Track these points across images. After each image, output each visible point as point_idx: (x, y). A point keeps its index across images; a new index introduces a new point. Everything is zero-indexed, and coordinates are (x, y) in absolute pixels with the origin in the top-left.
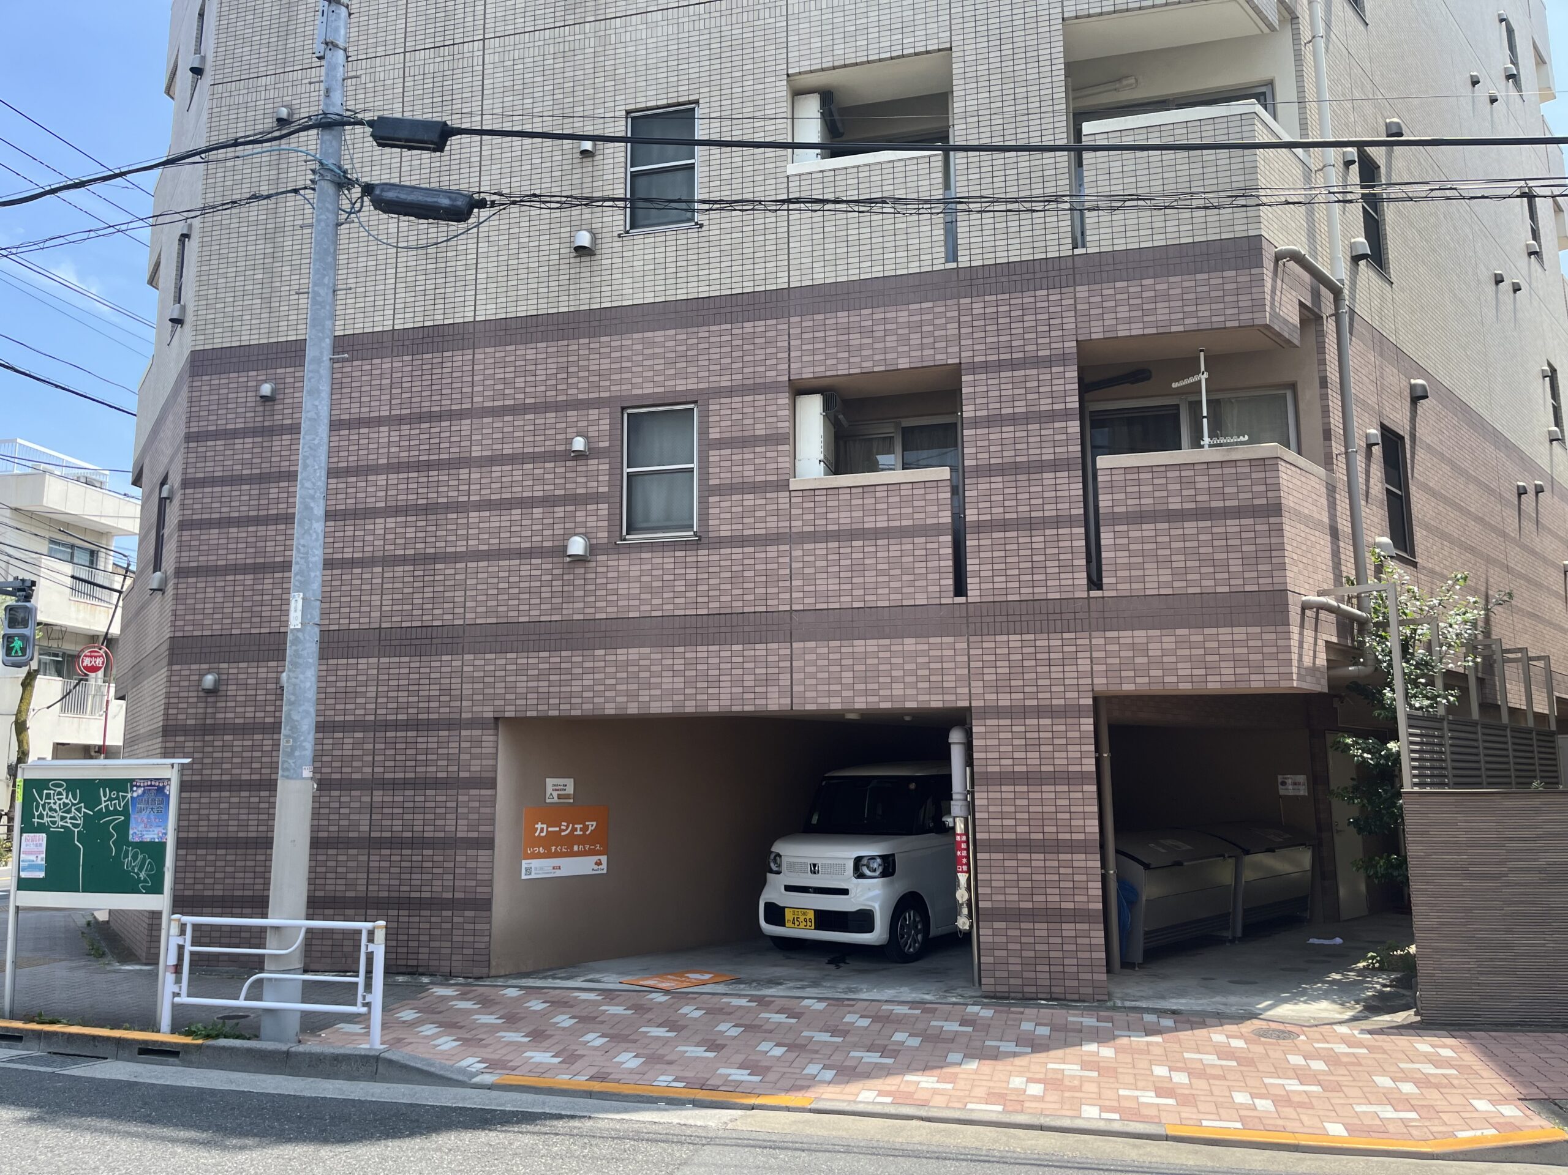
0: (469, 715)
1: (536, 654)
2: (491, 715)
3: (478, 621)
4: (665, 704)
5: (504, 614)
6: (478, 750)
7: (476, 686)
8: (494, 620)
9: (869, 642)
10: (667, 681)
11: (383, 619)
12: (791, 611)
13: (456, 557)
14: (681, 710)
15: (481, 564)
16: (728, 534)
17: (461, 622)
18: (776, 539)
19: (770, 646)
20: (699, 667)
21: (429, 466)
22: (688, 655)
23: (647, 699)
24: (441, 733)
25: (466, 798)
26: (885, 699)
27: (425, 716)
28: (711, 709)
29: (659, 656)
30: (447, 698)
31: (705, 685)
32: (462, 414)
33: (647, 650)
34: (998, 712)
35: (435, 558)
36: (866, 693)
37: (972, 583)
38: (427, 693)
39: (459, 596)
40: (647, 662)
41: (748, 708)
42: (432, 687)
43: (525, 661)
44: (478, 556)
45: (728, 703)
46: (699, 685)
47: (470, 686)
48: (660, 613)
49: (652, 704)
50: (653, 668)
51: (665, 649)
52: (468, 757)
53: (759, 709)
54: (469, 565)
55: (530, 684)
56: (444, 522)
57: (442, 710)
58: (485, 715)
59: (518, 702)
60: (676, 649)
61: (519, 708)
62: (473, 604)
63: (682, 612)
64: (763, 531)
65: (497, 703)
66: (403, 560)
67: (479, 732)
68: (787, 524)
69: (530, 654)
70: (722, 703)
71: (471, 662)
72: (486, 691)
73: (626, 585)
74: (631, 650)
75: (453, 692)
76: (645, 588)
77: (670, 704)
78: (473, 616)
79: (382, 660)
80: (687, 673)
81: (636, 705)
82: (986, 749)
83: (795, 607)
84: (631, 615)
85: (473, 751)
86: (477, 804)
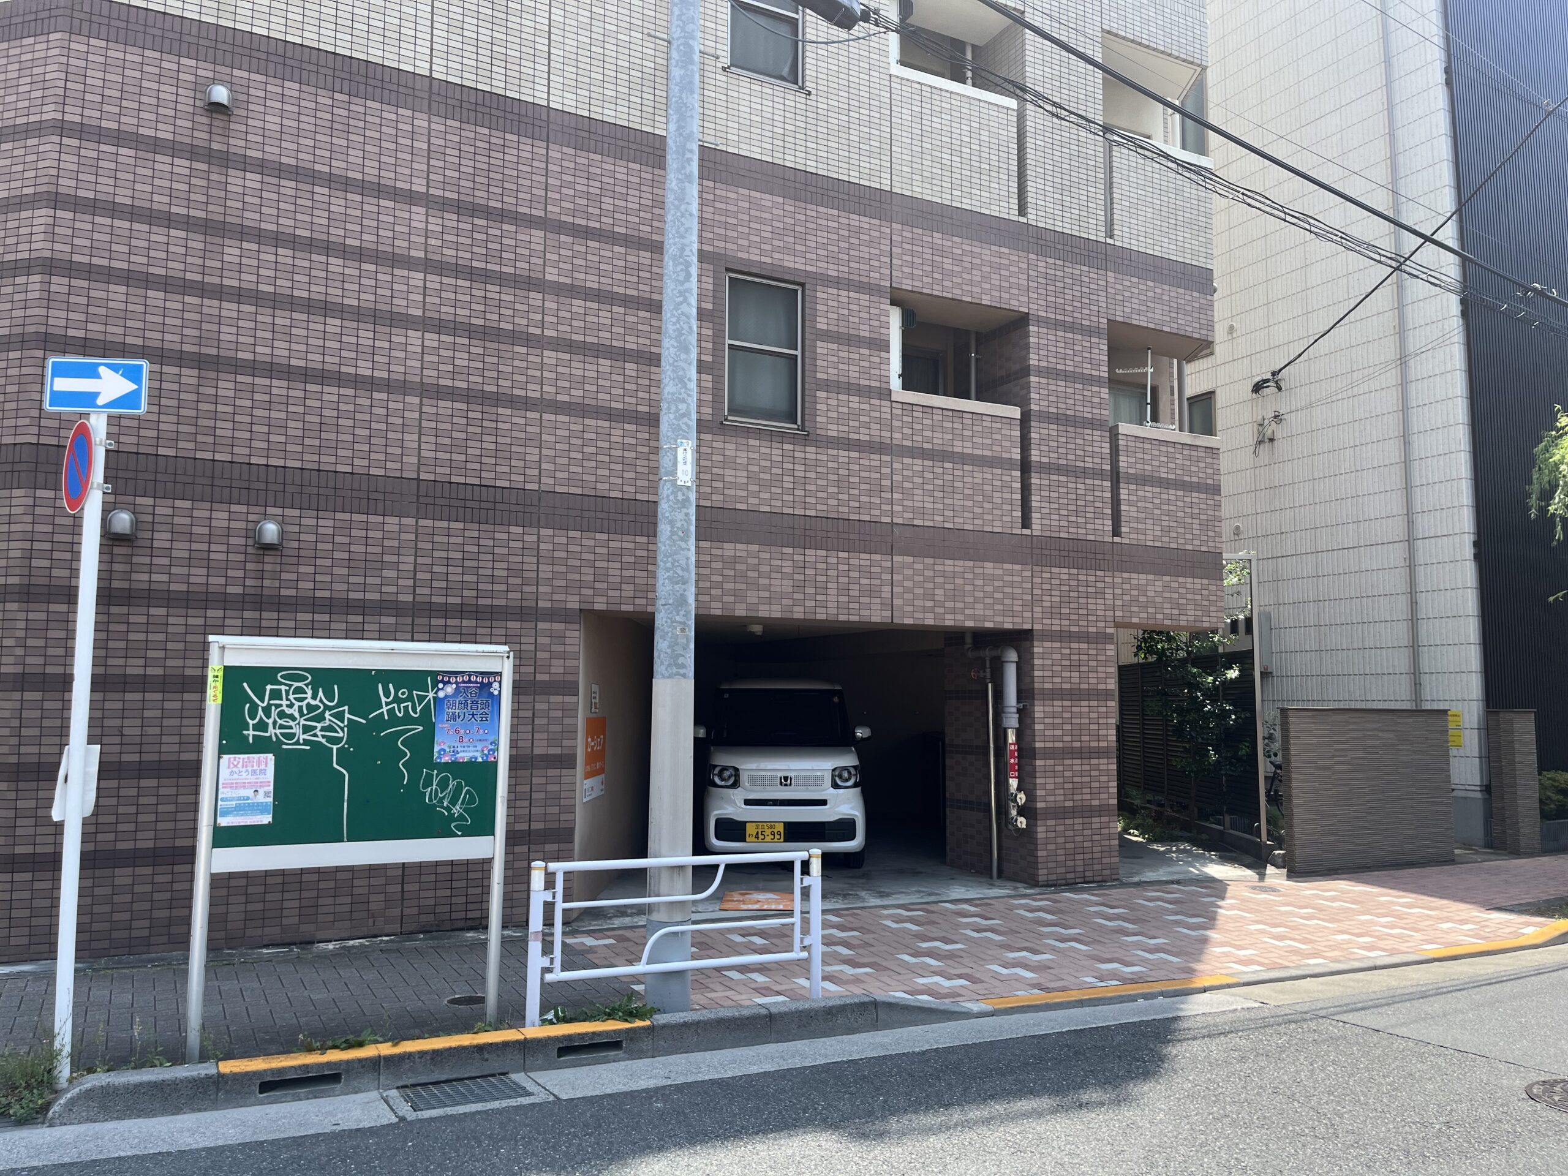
0: (549, 605)
1: (631, 538)
2: (577, 606)
3: (558, 489)
4: (773, 608)
5: (592, 485)
6: (560, 648)
7: (557, 568)
8: (579, 491)
9: (957, 563)
10: (776, 583)
11: (422, 468)
12: (893, 524)
13: (526, 404)
14: (788, 615)
15: (560, 418)
16: (835, 434)
17: (535, 487)
18: (880, 448)
19: (874, 557)
20: (807, 571)
21: (486, 276)
22: (796, 557)
23: (756, 601)
24: (510, 624)
25: (545, 706)
26: (968, 617)
27: (488, 602)
28: (819, 617)
29: (768, 556)
30: (519, 581)
31: (813, 591)
32: (532, 222)
33: (756, 548)
34: (1051, 636)
35: (498, 399)
36: (954, 611)
37: (1035, 516)
38: (489, 572)
39: (532, 454)
40: (756, 561)
41: (854, 618)
42: (497, 565)
43: (618, 544)
44: (557, 407)
45: (835, 611)
46: (807, 590)
47: (550, 568)
48: (768, 509)
49: (761, 607)
50: (762, 568)
51: (773, 549)
52: (546, 655)
53: (864, 619)
54: (545, 416)
55: (625, 573)
56: (510, 355)
57: (511, 595)
58: (569, 606)
59: (611, 593)
60: (785, 550)
61: (611, 600)
62: (551, 467)
63: (790, 511)
64: (867, 438)
65: (584, 591)
66: (452, 394)
67: (561, 626)
68: (888, 434)
69: (625, 538)
70: (830, 611)
71: (549, 539)
72: (570, 576)
73: (733, 472)
74: (739, 546)
75: (526, 574)
76: (752, 478)
77: (779, 608)
78: (552, 481)
79: (422, 522)
80: (796, 577)
81: (744, 606)
82: (1043, 668)
83: (896, 520)
84: (739, 506)
85: (554, 648)
86: (559, 714)
